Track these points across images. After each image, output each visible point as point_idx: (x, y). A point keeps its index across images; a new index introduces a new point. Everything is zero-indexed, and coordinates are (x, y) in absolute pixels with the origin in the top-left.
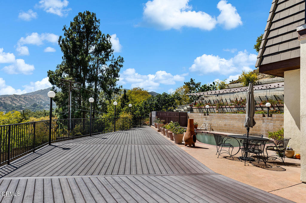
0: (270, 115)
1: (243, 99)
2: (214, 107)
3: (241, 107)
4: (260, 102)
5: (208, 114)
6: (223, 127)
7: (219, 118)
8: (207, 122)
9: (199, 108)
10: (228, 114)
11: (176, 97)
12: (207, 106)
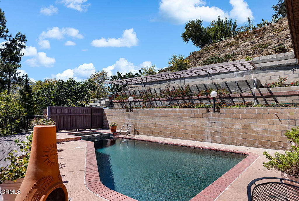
0: (216, 110)
1: (176, 88)
2: (140, 100)
3: (174, 100)
4: (197, 92)
5: (132, 109)
6: (152, 128)
7: (147, 115)
8: (130, 121)
9: (120, 102)
10: (158, 109)
11: (88, 85)
12: (130, 98)
